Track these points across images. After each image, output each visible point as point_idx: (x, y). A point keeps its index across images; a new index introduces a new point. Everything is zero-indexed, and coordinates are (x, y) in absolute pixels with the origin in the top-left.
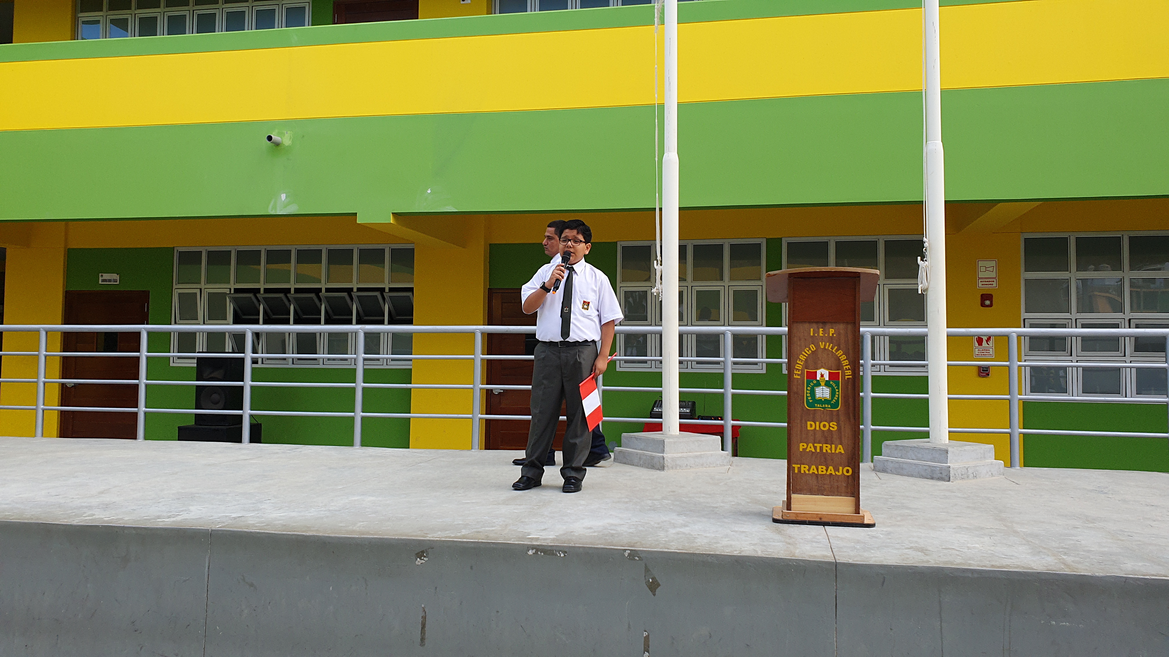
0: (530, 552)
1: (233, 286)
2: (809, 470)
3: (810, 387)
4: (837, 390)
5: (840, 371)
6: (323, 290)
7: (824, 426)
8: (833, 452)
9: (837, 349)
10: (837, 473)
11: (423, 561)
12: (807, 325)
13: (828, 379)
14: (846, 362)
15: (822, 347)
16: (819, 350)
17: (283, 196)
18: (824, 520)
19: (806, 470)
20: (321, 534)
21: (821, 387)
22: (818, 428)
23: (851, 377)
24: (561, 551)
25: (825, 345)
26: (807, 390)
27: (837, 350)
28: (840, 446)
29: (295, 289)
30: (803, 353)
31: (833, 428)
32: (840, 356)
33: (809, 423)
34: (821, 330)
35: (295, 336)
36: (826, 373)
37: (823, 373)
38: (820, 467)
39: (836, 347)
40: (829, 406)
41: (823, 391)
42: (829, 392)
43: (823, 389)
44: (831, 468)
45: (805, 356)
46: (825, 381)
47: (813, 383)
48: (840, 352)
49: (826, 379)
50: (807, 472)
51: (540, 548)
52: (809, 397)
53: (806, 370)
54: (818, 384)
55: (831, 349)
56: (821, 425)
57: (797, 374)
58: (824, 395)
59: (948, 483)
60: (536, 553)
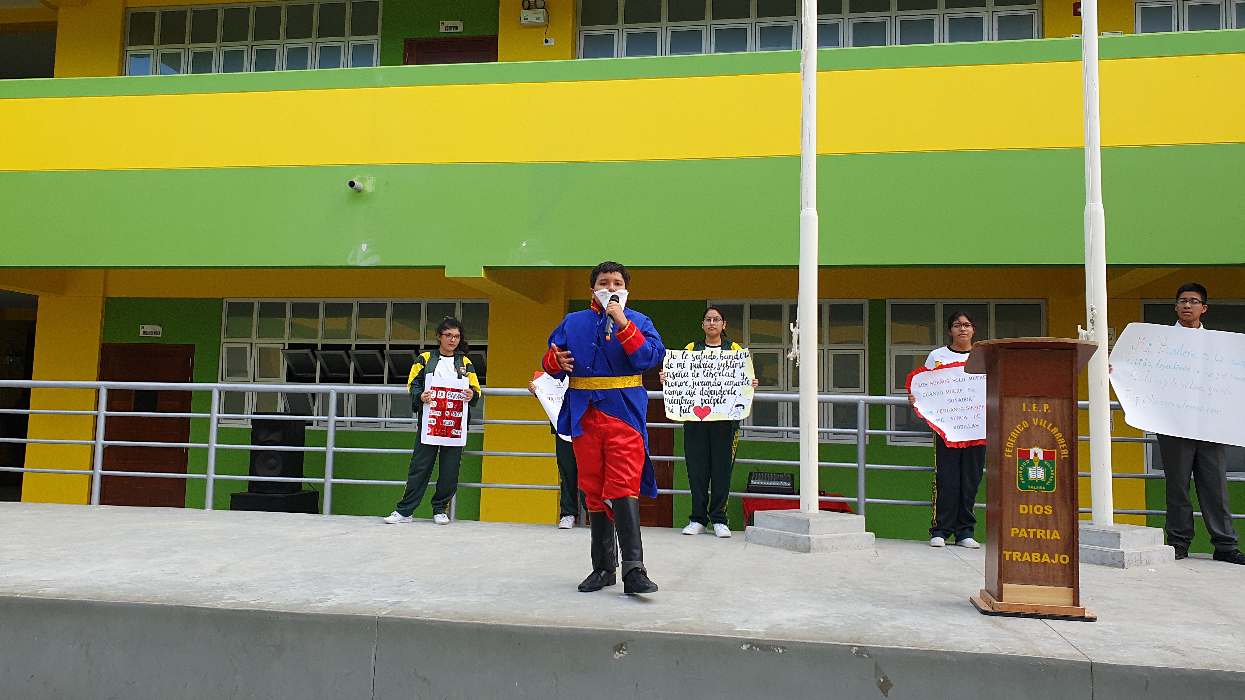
0: (744, 647)
1: (287, 341)
2: (1021, 558)
3: (1022, 467)
4: (1052, 471)
5: (1056, 450)
6: (387, 347)
7: (1038, 509)
8: (1048, 537)
9: (1051, 426)
10: (1052, 561)
11: (622, 655)
12: (1018, 400)
13: (1042, 459)
14: (1062, 441)
15: (1036, 424)
16: (1033, 427)
17: (364, 246)
18: (1040, 612)
19: (1018, 557)
20: (504, 623)
21: (1035, 467)
22: (1031, 512)
23: (1067, 456)
24: (779, 646)
25: (1039, 422)
26: (1019, 470)
27: (1052, 428)
28: (1056, 532)
29: (356, 345)
30: (1015, 430)
31: (1048, 512)
32: (1055, 434)
33: (1021, 506)
34: (1034, 405)
35: (355, 397)
36: (1040, 452)
37: (1037, 452)
38: (1033, 554)
39: (1051, 424)
40: (1044, 488)
41: (1036, 471)
42: (1043, 473)
43: (1036, 469)
44: (1046, 555)
45: (1017, 433)
46: (1039, 461)
47: (1026, 463)
48: (1055, 430)
49: (1040, 459)
50: (1019, 560)
51: (755, 642)
52: (1021, 477)
53: (1018, 448)
54: (1032, 464)
55: (1045, 426)
56: (1034, 510)
57: (1009, 453)
58: (1038, 476)
59: (1122, 570)
60: (751, 648)
